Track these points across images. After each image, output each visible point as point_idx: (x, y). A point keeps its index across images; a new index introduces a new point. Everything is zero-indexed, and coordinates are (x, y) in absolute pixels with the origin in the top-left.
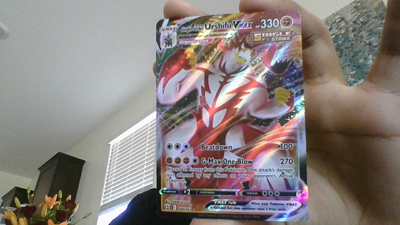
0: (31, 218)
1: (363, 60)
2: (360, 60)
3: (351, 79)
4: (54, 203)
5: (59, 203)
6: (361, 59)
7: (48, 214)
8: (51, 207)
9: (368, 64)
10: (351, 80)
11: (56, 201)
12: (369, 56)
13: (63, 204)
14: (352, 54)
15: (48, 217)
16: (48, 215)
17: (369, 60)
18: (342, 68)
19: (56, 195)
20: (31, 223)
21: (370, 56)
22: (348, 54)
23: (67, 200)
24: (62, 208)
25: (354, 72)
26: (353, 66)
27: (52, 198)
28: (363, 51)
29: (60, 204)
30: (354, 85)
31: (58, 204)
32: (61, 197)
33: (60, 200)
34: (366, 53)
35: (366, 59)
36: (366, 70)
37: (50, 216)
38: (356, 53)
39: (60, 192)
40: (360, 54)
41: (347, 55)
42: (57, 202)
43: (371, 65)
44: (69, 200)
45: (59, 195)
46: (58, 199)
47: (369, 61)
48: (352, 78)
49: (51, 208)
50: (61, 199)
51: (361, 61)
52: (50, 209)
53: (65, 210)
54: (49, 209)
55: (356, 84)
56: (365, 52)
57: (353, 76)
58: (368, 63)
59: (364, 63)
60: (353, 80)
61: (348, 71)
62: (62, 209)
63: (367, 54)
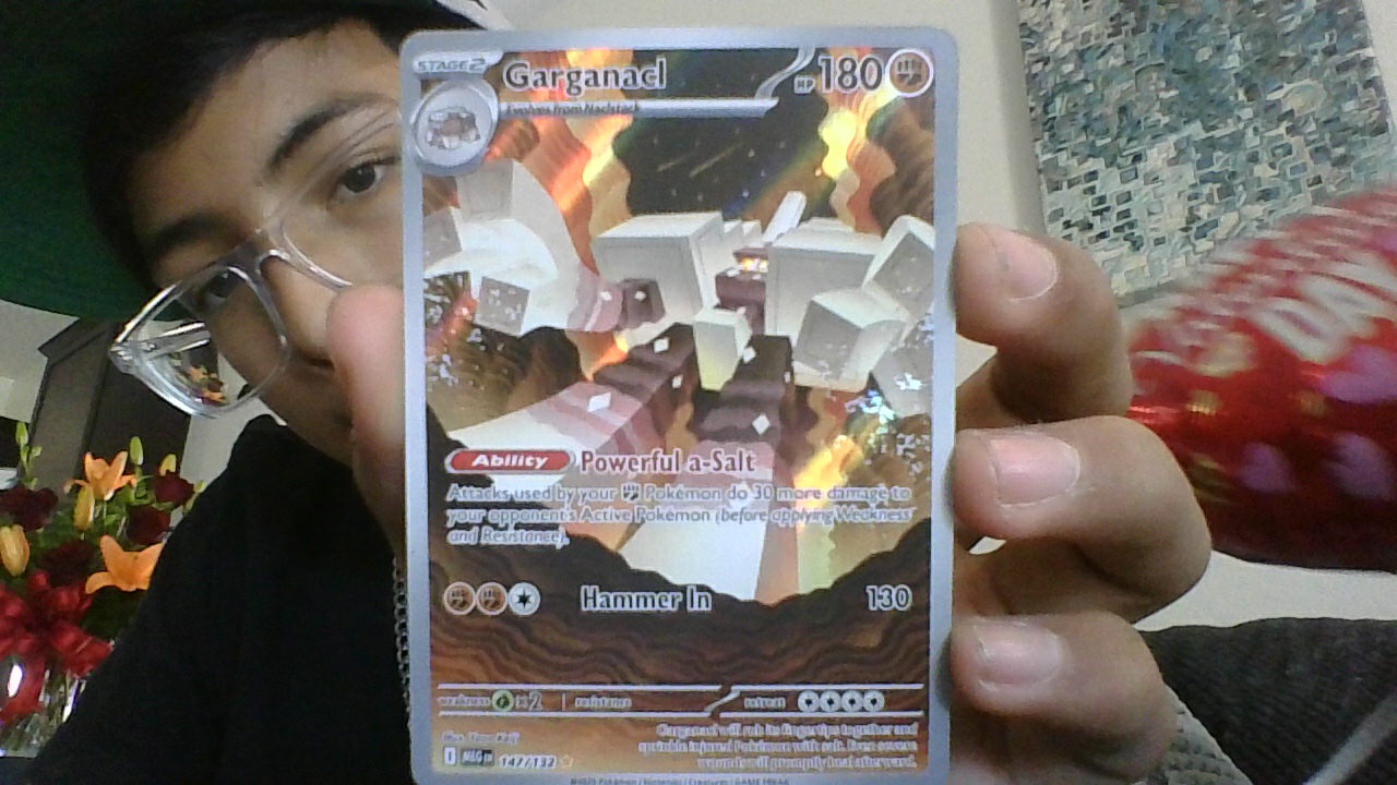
0: (41, 530)
1: (1211, 53)
2: (1200, 51)
3: (1158, 116)
4: (119, 481)
5: (135, 482)
6: (1205, 49)
7: (97, 515)
8: (107, 493)
9: (1224, 70)
10: (1159, 121)
11: (124, 474)
12: (1231, 41)
13: (147, 484)
14: (1174, 29)
15: (100, 528)
16: (98, 520)
17: (1230, 53)
18: (1137, 73)
19: (123, 456)
20: (42, 544)
21: (1237, 38)
22: (1164, 28)
23: (163, 472)
24: (145, 497)
25: (1173, 93)
26: (1175, 71)
27: (110, 463)
28: (1213, 19)
29: (138, 483)
30: (1166, 140)
31: (129, 484)
32: (140, 461)
33: (138, 470)
34: (1225, 26)
35: (1220, 48)
36: (1212, 91)
37: (106, 524)
38: (1193, 24)
39: (136, 444)
40: (1205, 29)
41: (1160, 30)
42: (127, 478)
43: (1234, 71)
44: (168, 472)
45: (132, 456)
46: (129, 469)
47: (1230, 58)
48: (1164, 115)
49: (108, 496)
50: (141, 466)
51: (1204, 54)
52: (103, 501)
53: (154, 505)
54: (99, 501)
55: (1173, 138)
56: (1222, 23)
57: (1167, 108)
58: (1226, 67)
59: (1212, 63)
60: (1166, 120)
61: (1152, 88)
62: (145, 502)
63: (1228, 32)
